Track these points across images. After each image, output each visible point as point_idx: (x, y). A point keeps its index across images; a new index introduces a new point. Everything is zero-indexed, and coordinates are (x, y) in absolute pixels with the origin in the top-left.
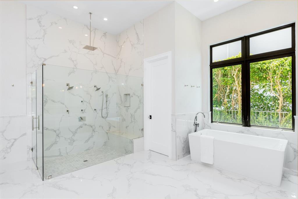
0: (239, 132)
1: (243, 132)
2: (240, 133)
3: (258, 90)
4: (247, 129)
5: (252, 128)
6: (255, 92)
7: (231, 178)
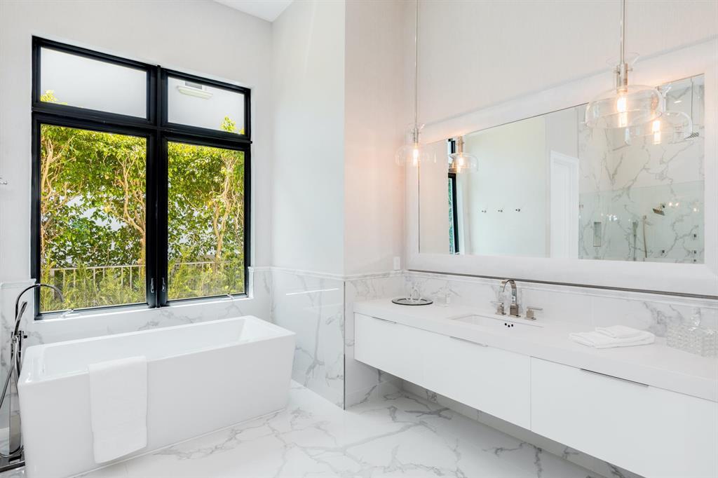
0: (147, 326)
1: (156, 324)
2: (149, 329)
3: (77, 210)
4: (166, 311)
5: (173, 306)
6: (70, 214)
7: (216, 448)
